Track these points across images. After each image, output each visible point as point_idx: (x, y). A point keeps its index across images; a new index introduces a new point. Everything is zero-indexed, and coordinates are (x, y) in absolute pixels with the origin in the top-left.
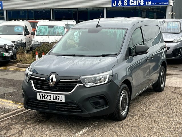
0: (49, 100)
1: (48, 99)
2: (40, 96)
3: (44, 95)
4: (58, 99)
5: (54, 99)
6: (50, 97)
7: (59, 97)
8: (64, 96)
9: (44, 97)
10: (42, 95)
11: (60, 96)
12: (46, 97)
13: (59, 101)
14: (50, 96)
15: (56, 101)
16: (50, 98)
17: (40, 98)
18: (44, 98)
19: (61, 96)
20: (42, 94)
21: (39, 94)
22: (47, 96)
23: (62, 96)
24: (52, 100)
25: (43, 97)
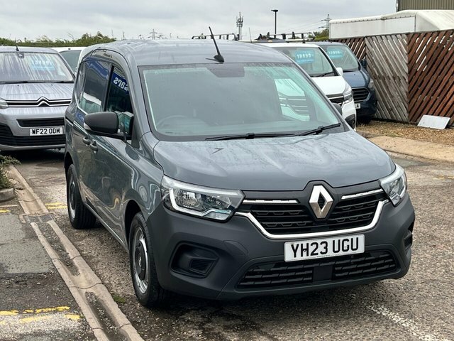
0: (320, 256)
1: (317, 254)
2: (295, 251)
3: (308, 244)
4: (345, 248)
5: (336, 249)
6: (326, 248)
7: (349, 243)
8: (362, 238)
9: (307, 249)
10: (300, 247)
11: (352, 239)
12: (311, 249)
13: (350, 252)
14: (324, 245)
15: (341, 253)
16: (324, 251)
17: (295, 256)
18: (305, 253)
19: (355, 237)
20: (300, 243)
21: (292, 246)
22: (315, 246)
23: (357, 239)
24: (330, 254)
25: (302, 250)
